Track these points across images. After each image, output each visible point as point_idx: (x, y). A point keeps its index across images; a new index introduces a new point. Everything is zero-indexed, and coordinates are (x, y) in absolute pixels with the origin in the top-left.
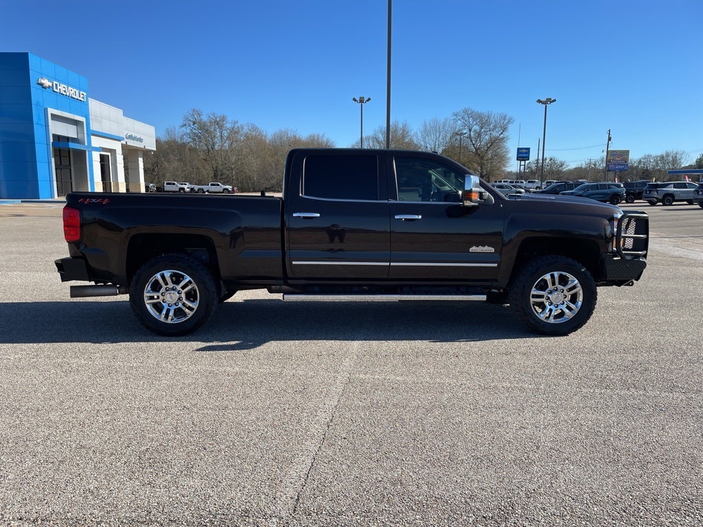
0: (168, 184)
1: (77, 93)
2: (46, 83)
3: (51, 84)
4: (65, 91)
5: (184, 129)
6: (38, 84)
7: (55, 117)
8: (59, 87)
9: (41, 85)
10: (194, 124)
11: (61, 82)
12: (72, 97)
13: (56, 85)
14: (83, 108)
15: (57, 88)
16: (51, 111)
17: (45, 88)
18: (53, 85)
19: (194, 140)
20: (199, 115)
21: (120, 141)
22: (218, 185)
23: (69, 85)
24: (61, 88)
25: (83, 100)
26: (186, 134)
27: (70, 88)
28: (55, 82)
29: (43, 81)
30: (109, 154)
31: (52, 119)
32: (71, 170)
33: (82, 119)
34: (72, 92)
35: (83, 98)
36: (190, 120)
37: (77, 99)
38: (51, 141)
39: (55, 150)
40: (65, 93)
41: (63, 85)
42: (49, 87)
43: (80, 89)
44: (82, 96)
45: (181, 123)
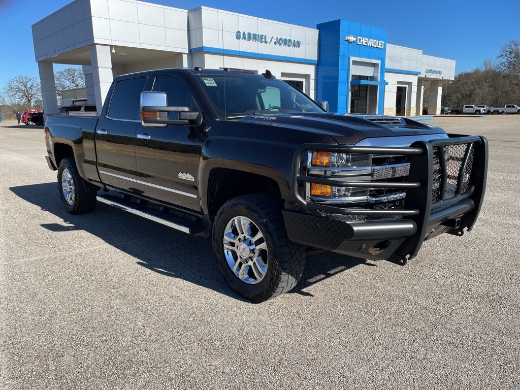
0: (466, 107)
1: (377, 42)
2: (352, 39)
3: (355, 39)
4: (366, 43)
5: (500, 59)
6: (346, 40)
7: (355, 63)
8: (361, 41)
9: (348, 41)
10: (511, 53)
11: (364, 36)
12: (372, 47)
13: (360, 39)
14: (380, 53)
15: (360, 42)
16: (352, 59)
17: (351, 43)
18: (357, 40)
19: (509, 67)
20: (517, 45)
21: (417, 75)
22: (514, 107)
23: (370, 38)
24: (364, 41)
25: (381, 47)
26: (502, 63)
27: (371, 40)
28: (359, 38)
29: (349, 38)
30: (407, 86)
31: (353, 64)
32: (366, 100)
33: (379, 62)
34: (372, 42)
35: (381, 46)
36: (507, 51)
37: (376, 47)
38: (350, 80)
39: (352, 86)
40: (366, 45)
41: (365, 39)
42: (354, 42)
43: (379, 39)
44: (380, 44)
45: (499, 54)
